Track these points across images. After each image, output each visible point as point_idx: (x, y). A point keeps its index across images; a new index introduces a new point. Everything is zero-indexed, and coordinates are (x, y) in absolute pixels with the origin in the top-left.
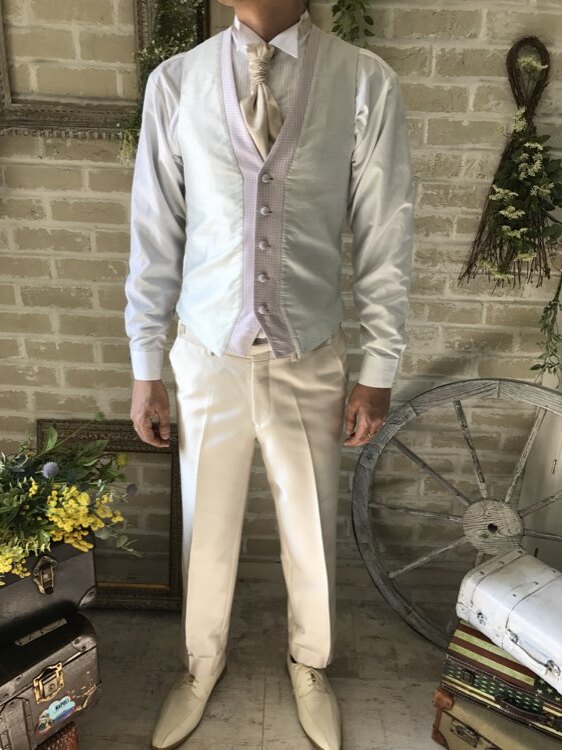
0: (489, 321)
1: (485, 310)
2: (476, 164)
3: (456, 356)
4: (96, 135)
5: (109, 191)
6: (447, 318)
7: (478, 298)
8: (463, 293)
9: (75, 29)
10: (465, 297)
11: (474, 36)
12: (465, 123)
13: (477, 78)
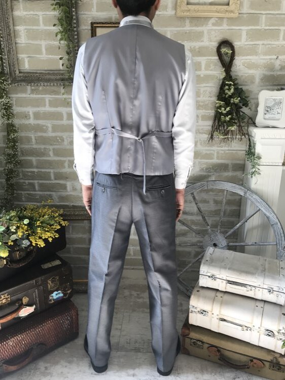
0: (217, 159)
1: (215, 154)
2: (207, 92)
3: (205, 174)
4: (52, 84)
5: (57, 107)
6: (200, 157)
7: (212, 149)
8: (206, 146)
9: (43, 44)
10: (207, 148)
11: (202, 41)
12: (202, 76)
13: (205, 58)
